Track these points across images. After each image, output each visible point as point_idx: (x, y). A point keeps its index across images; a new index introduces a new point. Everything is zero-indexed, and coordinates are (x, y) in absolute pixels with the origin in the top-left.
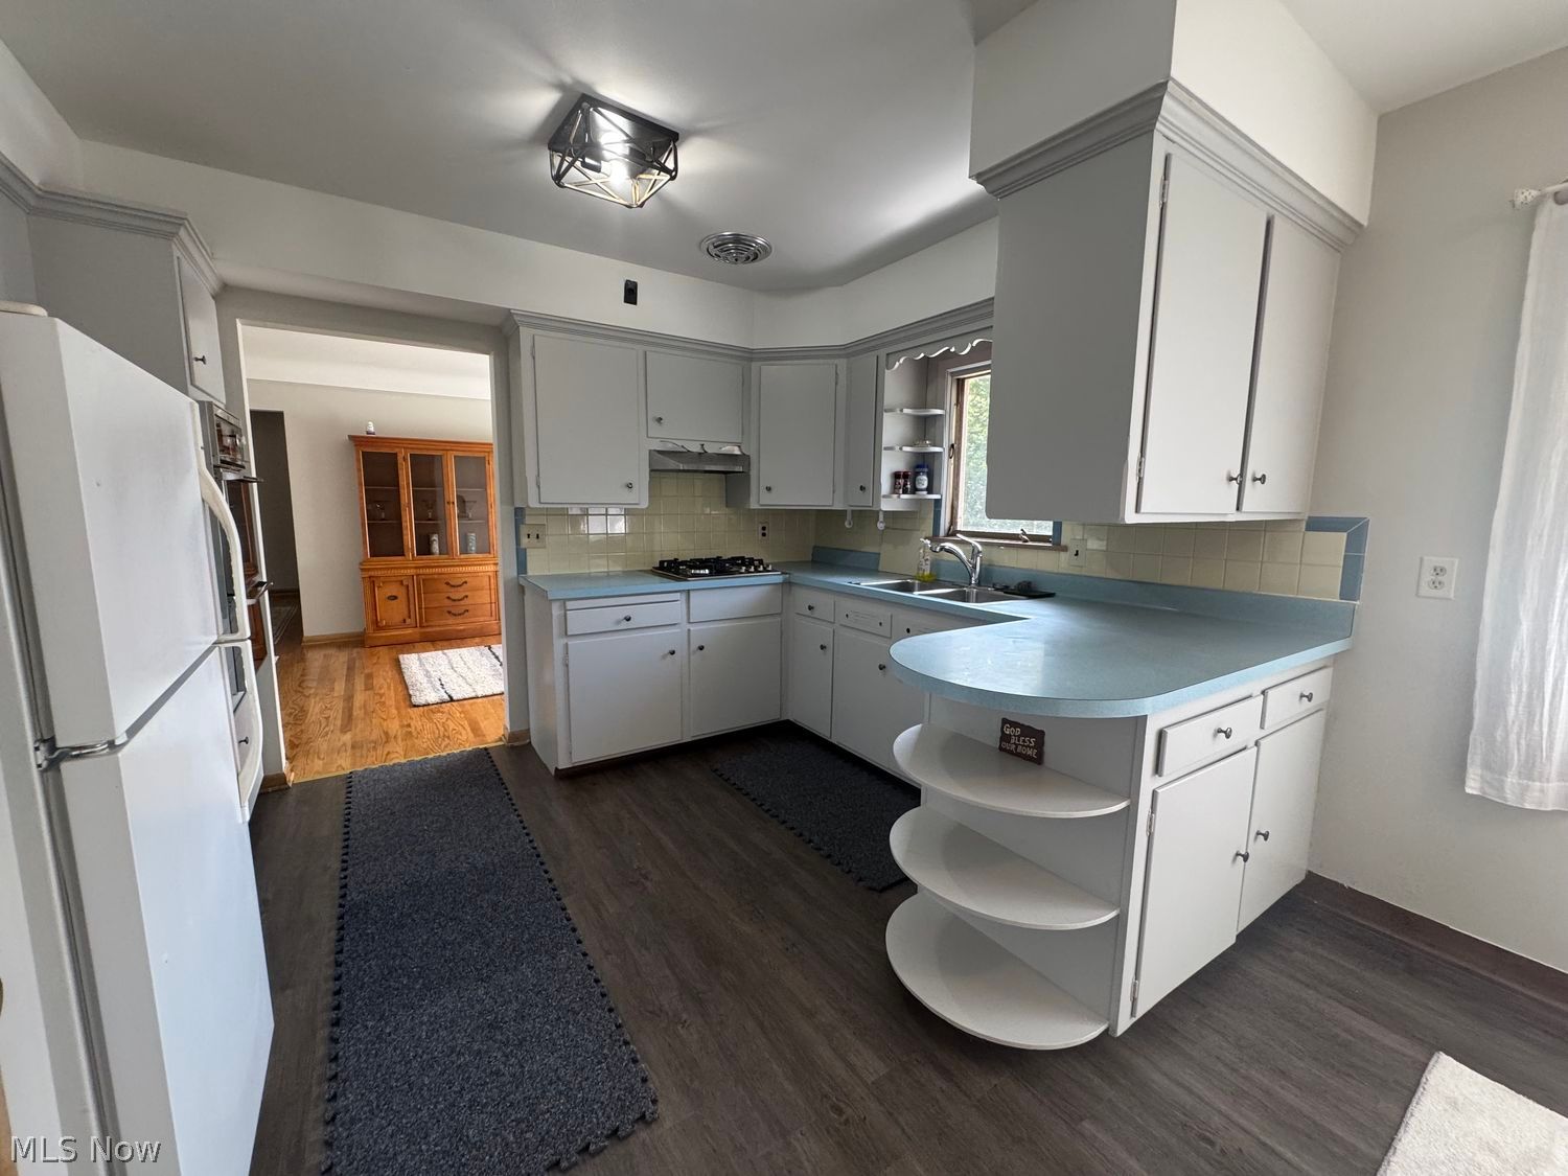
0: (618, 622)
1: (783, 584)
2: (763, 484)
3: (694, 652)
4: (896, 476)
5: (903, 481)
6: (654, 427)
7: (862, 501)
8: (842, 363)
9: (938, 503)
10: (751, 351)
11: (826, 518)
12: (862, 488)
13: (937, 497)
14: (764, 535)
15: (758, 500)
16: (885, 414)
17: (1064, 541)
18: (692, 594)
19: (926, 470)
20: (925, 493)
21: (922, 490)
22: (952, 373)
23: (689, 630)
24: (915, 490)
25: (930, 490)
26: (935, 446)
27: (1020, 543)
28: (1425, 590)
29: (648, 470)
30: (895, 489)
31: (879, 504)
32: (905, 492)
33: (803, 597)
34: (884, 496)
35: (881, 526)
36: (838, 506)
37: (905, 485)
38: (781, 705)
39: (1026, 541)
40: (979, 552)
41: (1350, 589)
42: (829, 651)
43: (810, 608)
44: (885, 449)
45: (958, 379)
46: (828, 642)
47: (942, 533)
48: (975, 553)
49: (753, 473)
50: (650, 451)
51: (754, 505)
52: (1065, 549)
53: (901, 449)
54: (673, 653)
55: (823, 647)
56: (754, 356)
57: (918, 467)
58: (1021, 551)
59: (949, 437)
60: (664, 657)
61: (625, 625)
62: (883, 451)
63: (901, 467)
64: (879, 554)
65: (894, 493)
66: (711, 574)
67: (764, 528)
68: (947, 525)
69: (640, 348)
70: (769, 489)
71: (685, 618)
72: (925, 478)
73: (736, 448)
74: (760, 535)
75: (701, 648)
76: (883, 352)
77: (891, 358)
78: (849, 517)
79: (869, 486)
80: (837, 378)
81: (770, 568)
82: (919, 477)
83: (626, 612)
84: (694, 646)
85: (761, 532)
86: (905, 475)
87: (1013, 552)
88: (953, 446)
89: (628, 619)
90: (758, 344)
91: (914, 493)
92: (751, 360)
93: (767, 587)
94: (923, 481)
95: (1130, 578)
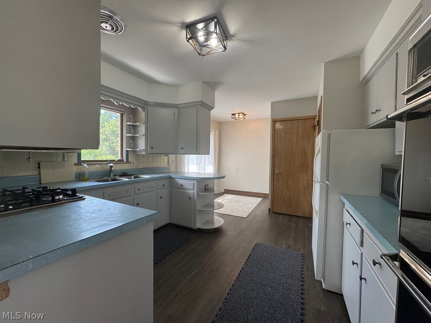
17: (129, 160)
28: (173, 163)
39: (116, 162)
41: (168, 165)
52: (130, 163)
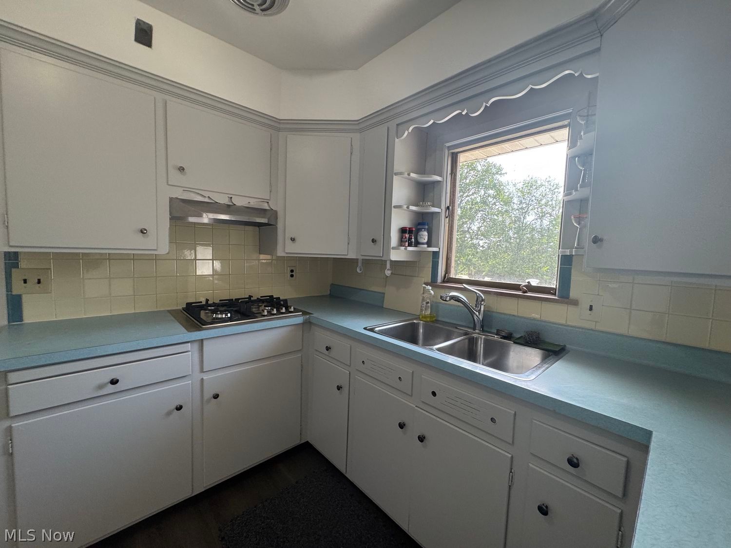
0: (101, 387)
1: (304, 324)
2: (288, 235)
3: (208, 401)
4: (403, 231)
5: (408, 235)
6: (175, 177)
7: (373, 252)
8: (356, 137)
9: (436, 255)
10: (279, 121)
11: (341, 264)
12: (374, 241)
13: (435, 249)
14: (292, 276)
15: (285, 248)
16: (394, 177)
17: (573, 294)
18: (205, 343)
19: (426, 227)
20: (426, 246)
21: (423, 244)
22: (448, 147)
23: (202, 379)
24: (417, 244)
25: (429, 244)
26: (433, 206)
27: (520, 293)
29: (168, 216)
30: (401, 242)
31: (389, 254)
32: (410, 245)
33: (322, 338)
34: (393, 248)
35: (388, 273)
36: (352, 255)
37: (410, 239)
38: (301, 431)
39: (525, 292)
40: (483, 300)
42: (345, 390)
43: (328, 349)
44: (395, 207)
45: (453, 153)
46: (344, 383)
47: (439, 279)
48: (479, 301)
49: (280, 225)
50: (171, 199)
51: (280, 253)
52: (575, 303)
53: (408, 207)
54: (179, 408)
55: (339, 388)
56: (282, 126)
57: (419, 224)
58: (521, 301)
59: (445, 201)
60: (169, 413)
61: (111, 388)
62: (393, 209)
63: (406, 223)
64: (384, 294)
65: (401, 246)
66: (230, 320)
67: (292, 271)
68: (443, 273)
69: (160, 96)
70: (293, 240)
71: (197, 367)
72: (426, 233)
73: (266, 204)
74: (289, 276)
75: (216, 396)
76: (393, 124)
77: (400, 127)
78: (360, 264)
79: (379, 239)
80: (352, 149)
81: (292, 309)
82: (421, 233)
83: (112, 373)
84: (208, 394)
85: (289, 274)
86: (410, 231)
87: (514, 301)
88: (448, 208)
89: (114, 382)
90: (284, 113)
91: (416, 246)
92: (279, 130)
93: (289, 329)
94: (424, 236)
95: (663, 339)
